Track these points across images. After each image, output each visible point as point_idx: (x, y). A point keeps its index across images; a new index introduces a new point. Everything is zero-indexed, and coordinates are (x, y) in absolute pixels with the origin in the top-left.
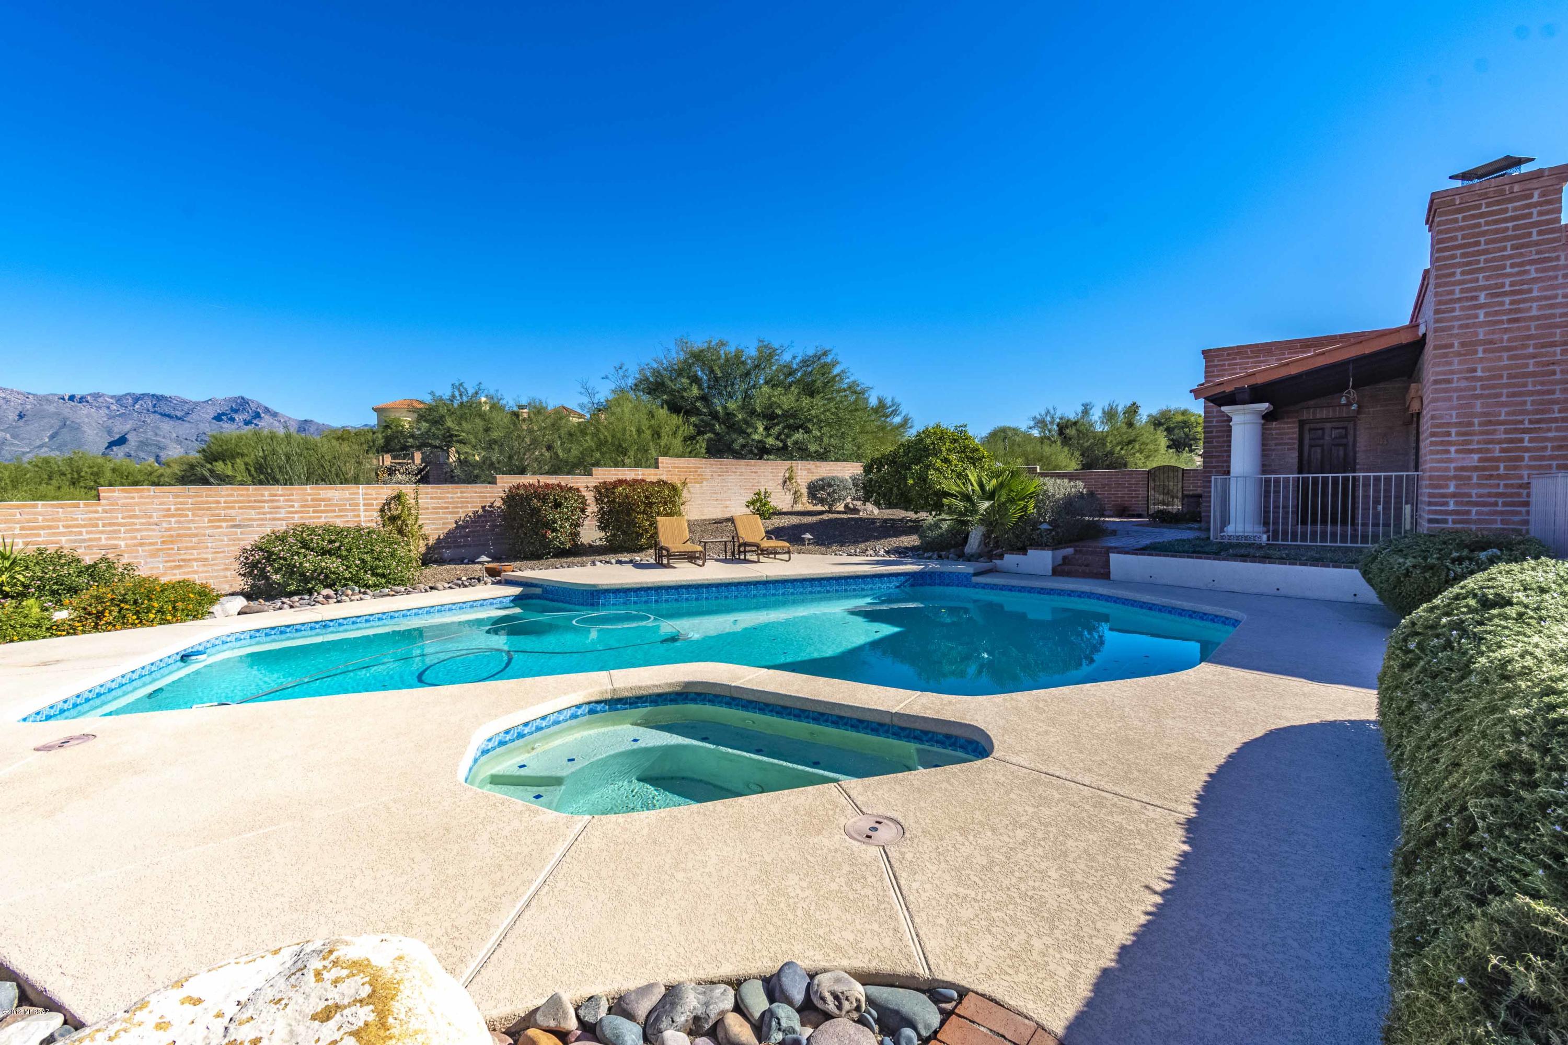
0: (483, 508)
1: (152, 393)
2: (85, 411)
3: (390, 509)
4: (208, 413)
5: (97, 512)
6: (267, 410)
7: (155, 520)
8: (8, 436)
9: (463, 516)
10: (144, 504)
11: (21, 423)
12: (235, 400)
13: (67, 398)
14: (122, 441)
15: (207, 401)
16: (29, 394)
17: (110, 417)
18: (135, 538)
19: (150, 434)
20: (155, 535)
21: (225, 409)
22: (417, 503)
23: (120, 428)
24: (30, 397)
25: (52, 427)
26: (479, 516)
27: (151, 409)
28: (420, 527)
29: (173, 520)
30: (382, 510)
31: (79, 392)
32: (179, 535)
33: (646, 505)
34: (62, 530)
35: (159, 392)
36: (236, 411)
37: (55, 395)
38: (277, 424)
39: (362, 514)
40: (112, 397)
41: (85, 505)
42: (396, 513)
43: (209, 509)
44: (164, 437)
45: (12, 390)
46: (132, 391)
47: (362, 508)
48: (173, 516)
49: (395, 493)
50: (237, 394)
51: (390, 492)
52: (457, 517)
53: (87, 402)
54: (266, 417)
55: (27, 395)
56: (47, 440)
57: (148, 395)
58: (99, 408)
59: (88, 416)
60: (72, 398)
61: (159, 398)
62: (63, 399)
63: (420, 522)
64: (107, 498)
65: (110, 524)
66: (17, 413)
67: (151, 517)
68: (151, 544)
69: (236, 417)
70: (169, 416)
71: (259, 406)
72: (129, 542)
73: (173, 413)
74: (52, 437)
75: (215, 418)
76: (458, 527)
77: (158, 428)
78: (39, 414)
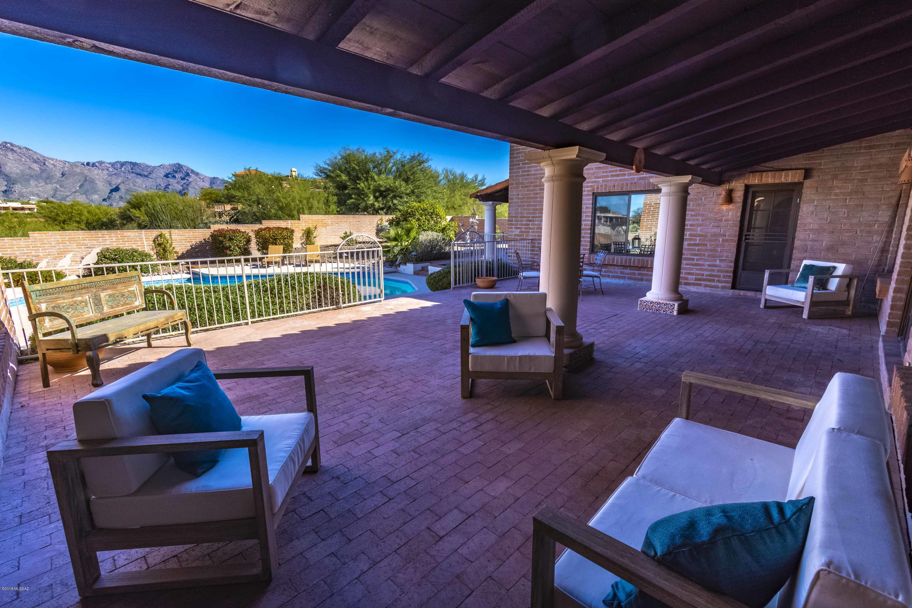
0: (205, 240)
1: (130, 161)
2: (96, 172)
3: (158, 240)
4: (161, 173)
5: (29, 242)
6: (193, 171)
7: (53, 245)
8: (58, 186)
9: (194, 243)
10: (48, 239)
11: (63, 179)
12: (174, 165)
13: (85, 164)
14: (117, 189)
15: (160, 166)
16: (66, 161)
17: (109, 175)
18: (46, 252)
19: (131, 185)
20: (54, 251)
21: (170, 170)
22: (171, 238)
23: (116, 181)
24: (67, 163)
25: (80, 181)
26: (203, 244)
27: (130, 171)
28: (174, 248)
29: (61, 245)
30: (154, 241)
31: (92, 160)
32: (64, 251)
33: (274, 240)
34: (16, 249)
35: (133, 161)
36: (176, 172)
37: (79, 162)
38: (199, 180)
39: (145, 242)
40: (109, 163)
41: (24, 239)
42: (160, 242)
43: (75, 240)
44: (139, 187)
45: (57, 160)
46: (119, 160)
47: (144, 240)
48: (61, 243)
49: (160, 233)
50: (175, 162)
51: (157, 233)
52: (191, 244)
53: (96, 166)
54: (193, 175)
55: (65, 162)
56: (78, 188)
57: (128, 162)
58: (103, 170)
59: (98, 174)
60: (88, 164)
61: (134, 164)
62: (84, 165)
63: (173, 246)
64: (32, 236)
65: (36, 247)
66: (61, 173)
67: (51, 244)
68: (53, 255)
69: (176, 175)
70: (140, 175)
71: (188, 168)
72: (44, 254)
73: (142, 173)
74: (81, 187)
75: (165, 176)
76: (192, 248)
77: (135, 182)
78: (73, 174)
